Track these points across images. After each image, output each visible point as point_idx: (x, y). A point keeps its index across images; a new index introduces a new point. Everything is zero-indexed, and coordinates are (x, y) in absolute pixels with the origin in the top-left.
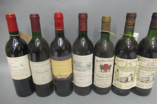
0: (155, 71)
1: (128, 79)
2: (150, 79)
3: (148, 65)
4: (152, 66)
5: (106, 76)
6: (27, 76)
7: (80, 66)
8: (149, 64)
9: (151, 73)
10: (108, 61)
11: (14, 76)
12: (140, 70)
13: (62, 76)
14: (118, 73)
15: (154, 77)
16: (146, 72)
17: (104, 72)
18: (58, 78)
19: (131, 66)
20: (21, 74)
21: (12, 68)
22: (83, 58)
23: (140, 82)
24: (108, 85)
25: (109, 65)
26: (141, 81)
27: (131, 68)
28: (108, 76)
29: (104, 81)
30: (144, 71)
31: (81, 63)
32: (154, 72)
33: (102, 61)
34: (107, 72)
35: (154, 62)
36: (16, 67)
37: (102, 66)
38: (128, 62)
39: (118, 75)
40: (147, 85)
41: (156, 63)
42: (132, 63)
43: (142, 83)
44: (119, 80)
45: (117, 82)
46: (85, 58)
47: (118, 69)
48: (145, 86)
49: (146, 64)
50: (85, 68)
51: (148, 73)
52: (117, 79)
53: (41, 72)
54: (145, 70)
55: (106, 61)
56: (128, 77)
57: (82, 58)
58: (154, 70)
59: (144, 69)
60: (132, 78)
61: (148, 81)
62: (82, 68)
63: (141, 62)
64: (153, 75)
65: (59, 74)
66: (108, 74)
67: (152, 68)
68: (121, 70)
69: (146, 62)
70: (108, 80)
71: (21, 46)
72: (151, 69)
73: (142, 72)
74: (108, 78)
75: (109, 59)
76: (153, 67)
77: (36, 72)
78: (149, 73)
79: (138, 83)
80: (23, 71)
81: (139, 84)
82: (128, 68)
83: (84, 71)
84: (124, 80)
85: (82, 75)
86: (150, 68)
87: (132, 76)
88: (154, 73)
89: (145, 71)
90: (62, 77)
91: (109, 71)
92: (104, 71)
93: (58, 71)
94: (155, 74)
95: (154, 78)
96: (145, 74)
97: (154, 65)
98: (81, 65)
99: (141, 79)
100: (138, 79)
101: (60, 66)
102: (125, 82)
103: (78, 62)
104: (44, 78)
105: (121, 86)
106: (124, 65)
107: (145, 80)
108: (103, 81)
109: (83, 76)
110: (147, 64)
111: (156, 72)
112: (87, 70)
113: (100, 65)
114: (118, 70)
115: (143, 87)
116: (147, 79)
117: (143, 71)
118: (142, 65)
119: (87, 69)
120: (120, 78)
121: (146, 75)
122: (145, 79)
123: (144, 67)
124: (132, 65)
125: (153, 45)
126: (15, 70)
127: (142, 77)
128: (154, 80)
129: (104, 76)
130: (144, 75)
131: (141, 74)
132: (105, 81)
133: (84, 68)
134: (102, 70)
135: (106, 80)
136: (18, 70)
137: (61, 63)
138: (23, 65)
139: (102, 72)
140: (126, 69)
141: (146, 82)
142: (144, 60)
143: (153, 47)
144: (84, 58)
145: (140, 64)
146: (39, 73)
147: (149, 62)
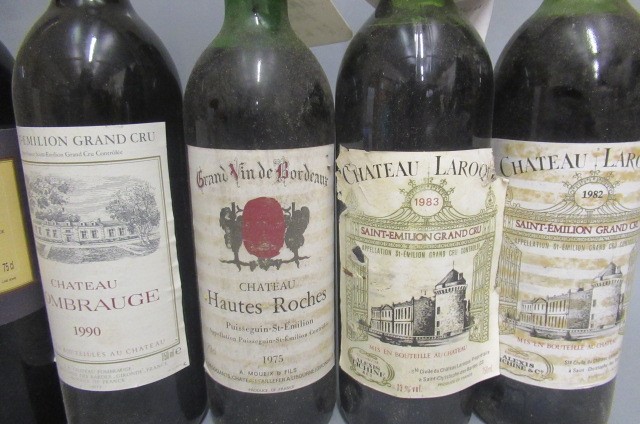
0: (627, 250)
1: (438, 318)
2: (593, 310)
3: (569, 199)
4: (597, 203)
5: (278, 294)
7: (58, 218)
8: (580, 192)
9: (600, 263)
10: (274, 175)
12: (521, 246)
14: (363, 270)
15: (620, 299)
16: (560, 253)
17: (252, 266)
19: (447, 204)
22: (72, 148)
23: (527, 335)
24: (301, 367)
25: (285, 205)
26: (534, 334)
27: (449, 224)
28: (288, 295)
29: (264, 336)
30: (550, 252)
31: (64, 189)
32: (618, 253)
33: (231, 178)
34: (278, 264)
35: (611, 174)
37: (233, 214)
38: (419, 176)
39: (365, 292)
40: (576, 362)
41: (626, 177)
42: (452, 180)
43: (544, 350)
44: (374, 328)
45: (366, 346)
46: (90, 149)
47: (360, 245)
48: (567, 368)
49: (558, 189)
50: (102, 233)
51: (574, 260)
52: (361, 322)
54: (553, 238)
55: (257, 170)
56: (430, 294)
57: (62, 149)
58: (614, 239)
59: (545, 232)
60: (463, 305)
61: (584, 323)
62: (76, 234)
63: (517, 183)
64: (611, 277)
66: (287, 286)
67: (604, 223)
68: (381, 243)
69: (556, 178)
70: (292, 333)
72: (594, 233)
73: (533, 261)
74: (288, 315)
75: (278, 154)
76: (610, 209)
78: (582, 266)
79: (511, 350)
81: (520, 358)
82: (427, 223)
83: (95, 259)
84: (404, 320)
85: (83, 295)
86: (589, 218)
87: (462, 294)
88: (622, 259)
89: (555, 246)
91: (297, 259)
92: (255, 258)
94: (625, 270)
95: (625, 306)
96: (552, 273)
97: (612, 198)
98: (69, 210)
99: (533, 317)
100: (508, 316)
102: (415, 344)
103: (45, 186)
105: (392, 374)
106: (397, 201)
107: (560, 323)
108: (256, 336)
109: (94, 297)
110: (565, 190)
111: (632, 259)
112: (121, 253)
113: (223, 212)
114: (358, 253)
115: (550, 375)
116: (575, 313)
117: (537, 251)
118: (525, 205)
119: (125, 245)
120: (381, 309)
121: (567, 282)
122: (559, 313)
123: (540, 219)
124: (452, 197)
125: (592, 57)
127: (535, 301)
128: (622, 325)
129: (255, 297)
130: (549, 281)
131: (529, 276)
132: (272, 335)
133: (89, 235)
134: (235, 250)
135: (275, 327)
139: (237, 262)
140: (412, 231)
141: (568, 338)
142: (537, 165)
143: (596, 66)
144: (83, 148)
145: (514, 201)
147: (576, 169)
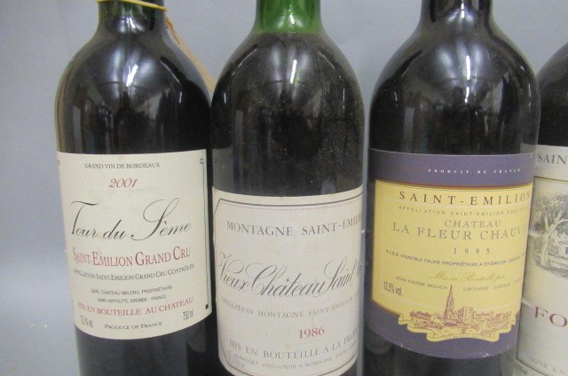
6: (187, 315)
11: (90, 309)
13: (467, 318)
18: (430, 338)
20: (148, 296)
21: (88, 245)
36: (114, 233)
53: (303, 282)
65: (450, 301)
71: (167, 91)
77: (264, 281)
80: (162, 267)
90: (471, 334)
93: (439, 276)
101: (467, 236)
104: (316, 332)
126: (106, 261)
136: (128, 261)
137: (480, 206)
138: (171, 222)
146: (285, 290)
